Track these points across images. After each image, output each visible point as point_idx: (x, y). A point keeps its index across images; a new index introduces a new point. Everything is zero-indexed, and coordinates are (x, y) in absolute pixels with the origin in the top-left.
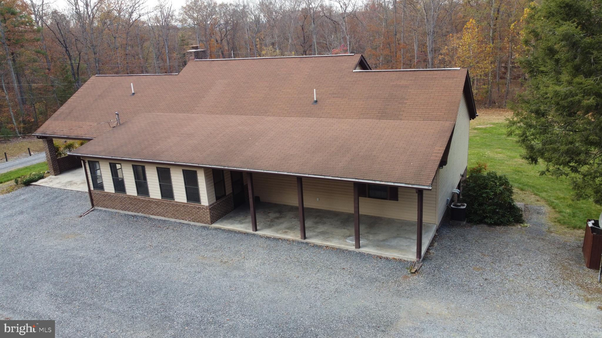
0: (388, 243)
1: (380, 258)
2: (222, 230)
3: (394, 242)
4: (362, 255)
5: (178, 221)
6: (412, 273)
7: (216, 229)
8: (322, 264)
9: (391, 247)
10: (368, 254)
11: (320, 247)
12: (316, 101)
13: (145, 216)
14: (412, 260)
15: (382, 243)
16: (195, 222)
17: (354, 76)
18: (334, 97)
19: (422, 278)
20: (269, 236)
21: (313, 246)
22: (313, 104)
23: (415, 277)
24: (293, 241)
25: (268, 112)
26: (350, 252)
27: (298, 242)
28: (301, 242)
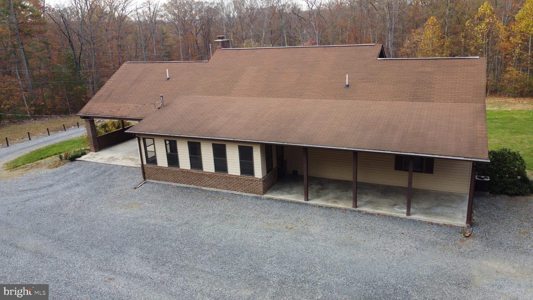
0: (434, 211)
1: (432, 224)
2: (275, 200)
3: (439, 210)
4: (414, 221)
5: (230, 192)
6: (466, 237)
7: (269, 199)
8: (381, 230)
9: (437, 215)
10: (419, 221)
11: (372, 214)
12: (348, 86)
13: (196, 187)
14: (462, 226)
15: (428, 211)
16: (247, 193)
17: (379, 63)
18: (364, 82)
19: (478, 241)
20: (321, 205)
21: (366, 214)
22: (345, 87)
23: (471, 240)
24: (346, 210)
25: (303, 95)
26: (401, 219)
27: (351, 211)
28: (353, 211)
